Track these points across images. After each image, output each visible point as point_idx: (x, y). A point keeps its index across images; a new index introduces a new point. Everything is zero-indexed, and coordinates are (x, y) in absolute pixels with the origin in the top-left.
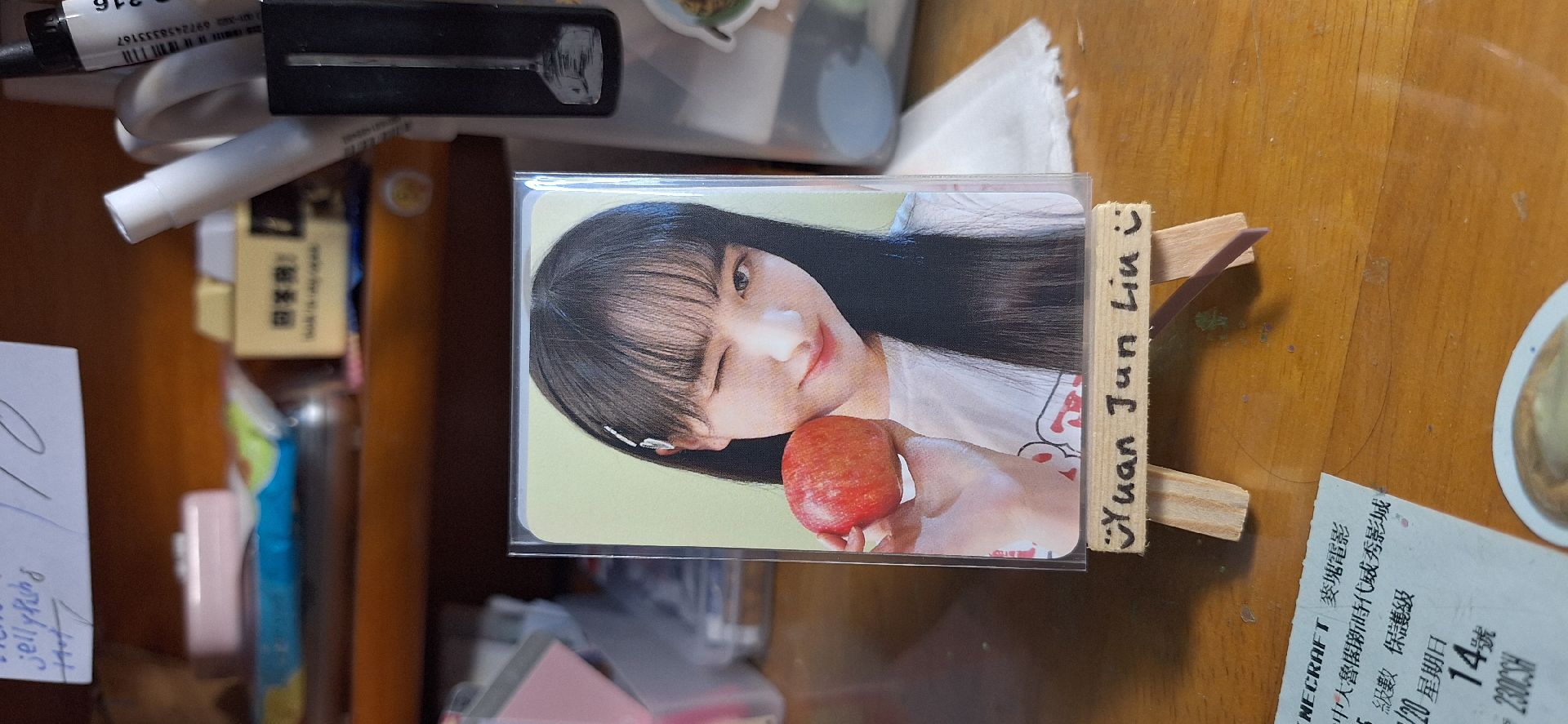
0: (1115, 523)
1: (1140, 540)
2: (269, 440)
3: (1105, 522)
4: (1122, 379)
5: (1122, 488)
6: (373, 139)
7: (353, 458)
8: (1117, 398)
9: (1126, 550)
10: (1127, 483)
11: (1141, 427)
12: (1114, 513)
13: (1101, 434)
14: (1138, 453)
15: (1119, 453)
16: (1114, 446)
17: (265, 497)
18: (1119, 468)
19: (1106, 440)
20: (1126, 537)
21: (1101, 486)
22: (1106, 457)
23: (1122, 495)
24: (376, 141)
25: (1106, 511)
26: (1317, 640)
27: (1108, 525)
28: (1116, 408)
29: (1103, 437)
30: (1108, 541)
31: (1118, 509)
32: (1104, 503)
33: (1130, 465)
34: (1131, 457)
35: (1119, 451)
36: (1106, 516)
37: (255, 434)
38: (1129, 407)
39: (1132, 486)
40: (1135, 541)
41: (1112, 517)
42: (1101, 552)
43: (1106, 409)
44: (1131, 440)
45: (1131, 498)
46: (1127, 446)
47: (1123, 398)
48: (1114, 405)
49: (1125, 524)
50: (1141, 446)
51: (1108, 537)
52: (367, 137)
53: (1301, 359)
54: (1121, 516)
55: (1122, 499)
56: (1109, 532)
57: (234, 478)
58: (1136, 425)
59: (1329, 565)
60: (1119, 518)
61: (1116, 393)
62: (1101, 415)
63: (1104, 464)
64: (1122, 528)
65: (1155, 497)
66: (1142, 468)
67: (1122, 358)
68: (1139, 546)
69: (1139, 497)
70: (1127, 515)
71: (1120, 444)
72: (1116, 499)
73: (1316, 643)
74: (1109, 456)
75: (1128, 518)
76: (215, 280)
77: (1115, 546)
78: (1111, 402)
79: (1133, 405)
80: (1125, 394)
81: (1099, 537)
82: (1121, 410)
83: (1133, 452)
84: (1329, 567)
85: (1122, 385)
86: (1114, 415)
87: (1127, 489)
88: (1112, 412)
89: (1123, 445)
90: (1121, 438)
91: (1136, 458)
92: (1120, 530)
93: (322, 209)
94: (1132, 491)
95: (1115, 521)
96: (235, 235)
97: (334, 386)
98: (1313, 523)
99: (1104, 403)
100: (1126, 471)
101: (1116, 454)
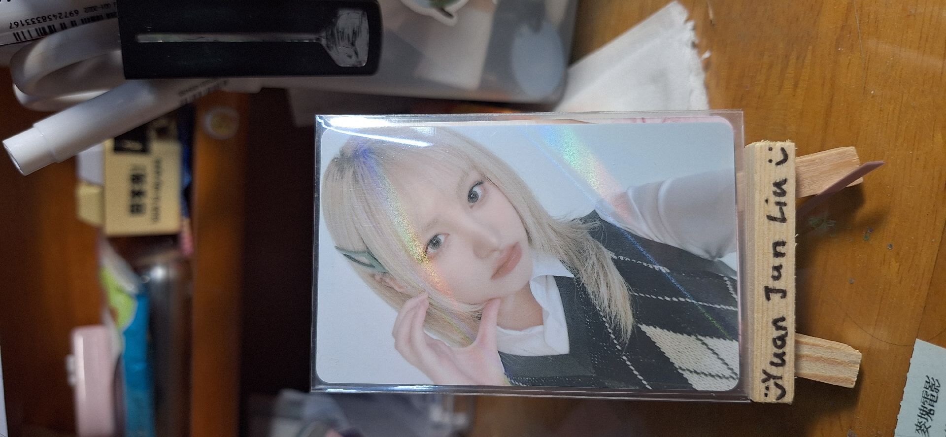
0: (772, 382)
1: (790, 394)
3: (764, 381)
4: (776, 274)
5: (776, 355)
6: (200, 93)
7: (187, 304)
8: (772, 288)
9: (780, 401)
10: (780, 351)
11: (790, 309)
12: (771, 373)
13: (760, 315)
14: (788, 329)
15: (774, 329)
16: (770, 324)
18: (774, 340)
19: (765, 319)
20: (779, 392)
21: (761, 355)
22: (764, 331)
23: (777, 360)
24: (203, 94)
25: (765, 372)
27: (766, 383)
28: (772, 295)
29: (762, 317)
30: (766, 395)
31: (774, 371)
32: (764, 367)
33: (782, 338)
34: (783, 332)
36: (764, 376)
38: (780, 295)
39: (784, 353)
40: (786, 395)
41: (768, 377)
42: (761, 403)
43: (764, 298)
44: (783, 319)
45: (783, 363)
46: (780, 324)
47: (777, 288)
48: (770, 294)
49: (779, 382)
50: (790, 323)
51: (767, 392)
52: (196, 92)
53: (898, 254)
54: (776, 376)
55: (777, 363)
56: (767, 388)
58: (787, 308)
59: (922, 406)
60: (775, 377)
61: (772, 284)
62: (761, 301)
63: (763, 338)
64: (777, 385)
65: (799, 358)
66: (791, 340)
67: (775, 258)
68: (789, 398)
69: (789, 362)
70: (780, 375)
71: (775, 322)
72: (772, 363)
74: (767, 332)
75: (781, 378)
76: (90, 184)
77: (772, 398)
78: (768, 291)
79: (784, 293)
80: (778, 285)
81: (760, 392)
82: (776, 297)
83: (785, 329)
84: (922, 408)
85: (776, 278)
86: (770, 301)
87: (781, 356)
88: (768, 298)
89: (777, 323)
90: (776, 317)
91: (787, 333)
92: (774, 387)
93: (162, 133)
94: (784, 357)
95: (772, 380)
96: (103, 153)
97: (172, 255)
98: (908, 375)
99: (762, 292)
100: (779, 343)
101: (772, 330)
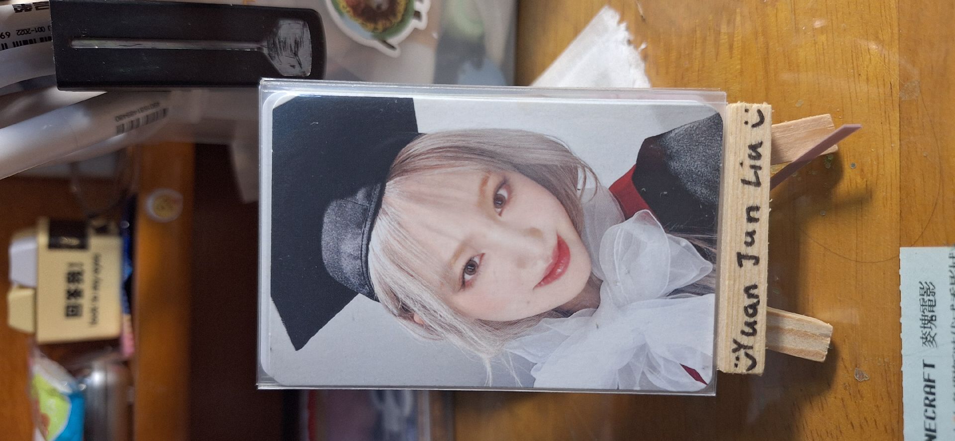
0: (742, 351)
1: (761, 365)
3: (735, 351)
4: (749, 240)
5: (748, 324)
8: (745, 254)
9: (750, 372)
10: (752, 320)
11: (762, 277)
12: (742, 343)
13: (732, 282)
14: (760, 297)
16: (742, 291)
18: (746, 309)
19: (737, 287)
20: (750, 362)
21: (732, 323)
22: (736, 299)
23: (748, 330)
25: (735, 342)
27: (737, 353)
28: (744, 262)
29: (734, 284)
30: (736, 365)
31: (745, 340)
32: (734, 336)
33: (754, 307)
34: (755, 300)
35: (746, 296)
36: (735, 346)
38: (753, 261)
39: (755, 323)
40: (757, 366)
41: (739, 346)
42: (730, 374)
43: (737, 263)
44: (755, 287)
45: (754, 333)
46: (752, 291)
47: (750, 255)
48: (743, 261)
49: (750, 352)
50: (762, 292)
51: (737, 362)
54: (747, 346)
55: (748, 333)
56: (738, 359)
58: (759, 275)
60: (745, 347)
61: (745, 250)
62: (733, 268)
63: (734, 305)
64: (747, 355)
65: (773, 330)
66: (763, 309)
67: (748, 223)
68: (759, 369)
69: (761, 331)
70: (751, 345)
71: (747, 290)
72: (743, 333)
74: (738, 299)
75: (751, 348)
77: (742, 369)
78: (741, 257)
79: (757, 260)
80: (751, 251)
81: (730, 362)
82: (748, 264)
83: (757, 297)
85: (749, 244)
86: (743, 268)
87: (752, 325)
88: (741, 265)
89: (749, 290)
90: (748, 285)
91: (759, 301)
92: (745, 357)
94: (755, 327)
95: (742, 349)
99: (735, 258)
100: (750, 311)
101: (744, 298)
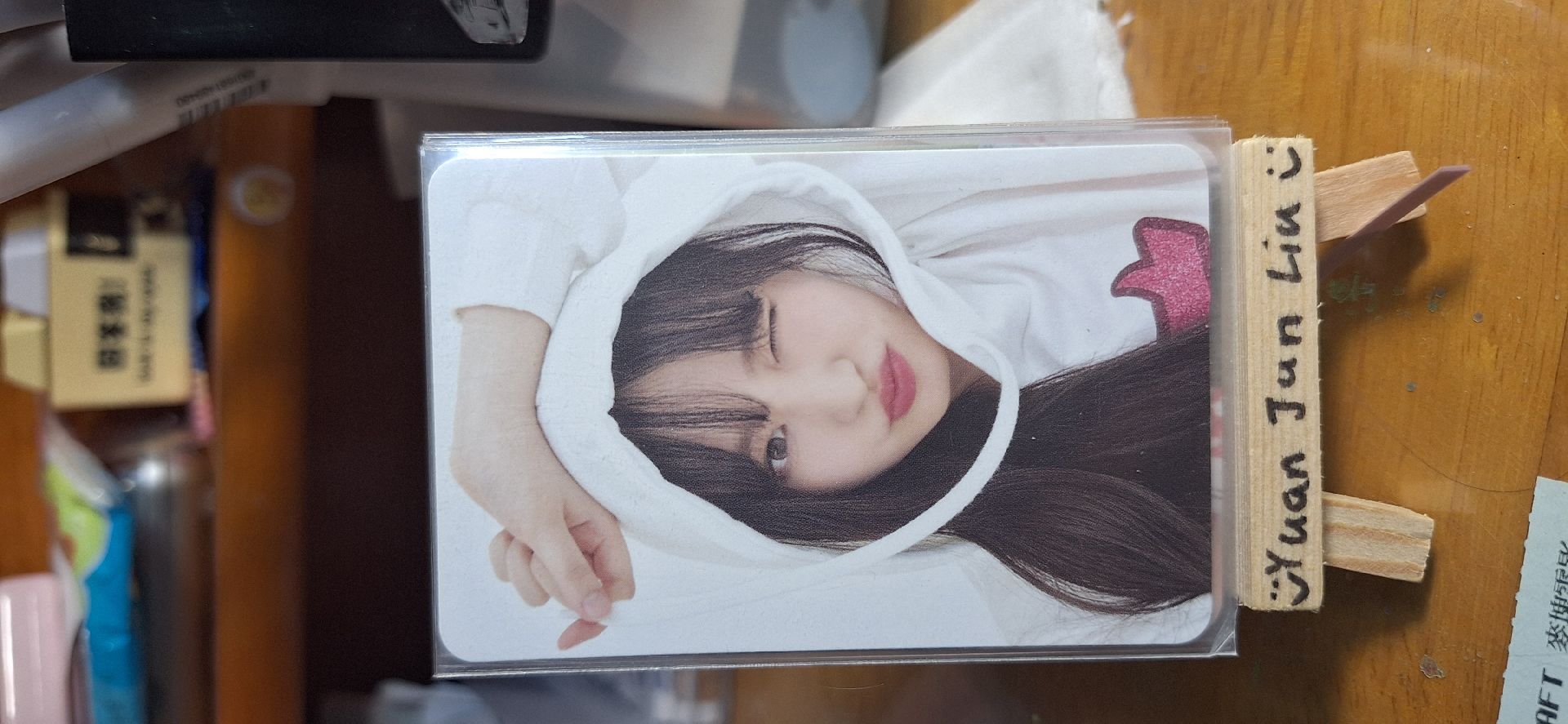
0: (1283, 573)
1: (1316, 594)
2: (96, 510)
3: (1270, 571)
4: (1286, 375)
5: (1291, 523)
8: (1280, 401)
9: (1299, 607)
10: (1296, 516)
11: (1312, 439)
12: (1282, 557)
13: (1260, 451)
14: (1310, 475)
15: (1285, 476)
16: (1278, 466)
17: (95, 582)
18: (1286, 496)
19: (1268, 459)
20: (1298, 590)
21: (1263, 522)
22: (1267, 482)
23: (1291, 533)
25: (1271, 555)
26: (1545, 698)
27: (1274, 574)
28: (1279, 414)
29: (1263, 456)
30: (1274, 596)
31: (1286, 552)
32: (1268, 545)
33: (1300, 492)
34: (1302, 481)
35: (1285, 474)
36: (1270, 563)
37: (79, 502)
38: (1295, 412)
39: (1304, 519)
40: (1310, 596)
41: (1278, 563)
42: (1265, 613)
43: (1266, 417)
44: (1300, 457)
45: (1303, 538)
46: (1295, 466)
47: (1287, 401)
48: (1277, 411)
49: (1297, 572)
50: (1313, 465)
51: (1275, 591)
52: (212, 98)
53: (1493, 330)
54: (1291, 562)
55: (1291, 538)
56: (1276, 584)
57: (58, 559)
58: (1305, 435)
59: (1557, 598)
60: (1288, 564)
61: (1280, 394)
62: (1260, 427)
63: (1265, 491)
64: (1292, 577)
66: (1315, 495)
67: (1283, 347)
68: (1314, 601)
69: (1314, 534)
70: (1298, 560)
71: (1287, 463)
72: (1284, 538)
73: (1542, 702)
74: (1272, 481)
75: (1299, 564)
76: (24, 315)
77: (1284, 603)
78: (1273, 407)
79: (1300, 410)
80: (1289, 395)
81: (1263, 591)
82: (1286, 417)
83: (1304, 474)
84: (1558, 601)
85: (1287, 383)
86: (1277, 425)
87: (1298, 524)
88: (1273, 420)
89: (1290, 464)
90: (1288, 455)
91: (1308, 482)
92: (1289, 581)
93: (157, 221)
94: (1303, 527)
95: (1283, 568)
96: (48, 257)
97: (178, 438)
98: (1527, 543)
99: (1263, 409)
100: (1295, 500)
101: (1282, 478)
